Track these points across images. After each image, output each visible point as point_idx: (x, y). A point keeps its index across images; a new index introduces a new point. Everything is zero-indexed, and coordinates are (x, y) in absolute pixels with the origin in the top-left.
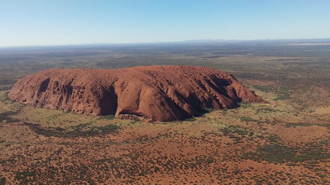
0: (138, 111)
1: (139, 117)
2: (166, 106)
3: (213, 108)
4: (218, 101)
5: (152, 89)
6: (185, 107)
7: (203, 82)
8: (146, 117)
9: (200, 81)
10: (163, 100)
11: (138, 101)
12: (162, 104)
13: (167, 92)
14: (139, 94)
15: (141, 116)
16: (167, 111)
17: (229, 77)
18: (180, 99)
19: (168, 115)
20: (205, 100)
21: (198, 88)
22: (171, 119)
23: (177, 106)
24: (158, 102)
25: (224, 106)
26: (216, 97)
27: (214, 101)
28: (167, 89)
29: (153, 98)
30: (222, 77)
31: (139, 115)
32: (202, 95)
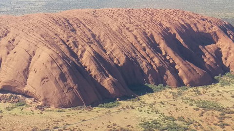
0: (25, 89)
1: (27, 99)
2: (69, 81)
3: (165, 85)
4: (175, 72)
5: (50, 52)
6: (107, 83)
7: (158, 39)
8: (36, 100)
9: (152, 36)
10: (65, 69)
11: (26, 72)
12: (62, 77)
13: (81, 56)
14: (30, 59)
15: (30, 97)
16: (70, 88)
17: (215, 28)
18: (100, 69)
19: (69, 96)
20: (152, 71)
21: (144, 49)
22: (74, 104)
23: (92, 80)
24: (56, 73)
25: (185, 81)
26: (174, 64)
27: (168, 72)
28: (83, 52)
29: (49, 66)
30: (201, 29)
31: (26, 95)
32: (149, 61)
